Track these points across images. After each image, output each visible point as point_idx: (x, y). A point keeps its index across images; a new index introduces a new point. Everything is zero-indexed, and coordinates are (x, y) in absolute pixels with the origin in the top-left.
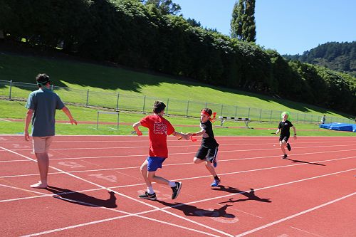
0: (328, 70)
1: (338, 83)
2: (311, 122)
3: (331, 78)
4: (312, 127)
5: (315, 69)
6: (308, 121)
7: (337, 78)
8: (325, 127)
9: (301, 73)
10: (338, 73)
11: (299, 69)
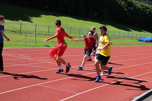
0: (141, 3)
1: (147, 12)
2: (132, 37)
3: (143, 9)
4: (133, 41)
5: (133, 3)
6: (130, 37)
7: (147, 8)
8: (141, 41)
9: (124, 6)
10: (147, 5)
11: (123, 3)
